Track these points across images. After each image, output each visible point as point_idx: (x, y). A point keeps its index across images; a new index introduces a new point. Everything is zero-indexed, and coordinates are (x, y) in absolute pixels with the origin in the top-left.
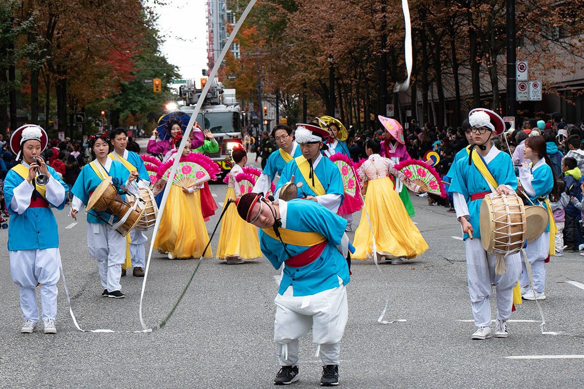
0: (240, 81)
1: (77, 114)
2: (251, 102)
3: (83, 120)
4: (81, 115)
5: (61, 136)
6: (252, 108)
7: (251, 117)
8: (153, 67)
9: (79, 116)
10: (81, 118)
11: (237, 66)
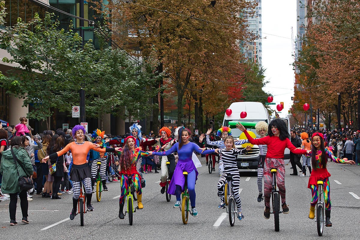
0: (302, 104)
1: (210, 120)
2: (308, 115)
3: (213, 123)
4: (212, 120)
5: (197, 132)
6: (309, 118)
7: (308, 123)
8: (256, 96)
9: (211, 121)
10: (212, 122)
11: (300, 96)
